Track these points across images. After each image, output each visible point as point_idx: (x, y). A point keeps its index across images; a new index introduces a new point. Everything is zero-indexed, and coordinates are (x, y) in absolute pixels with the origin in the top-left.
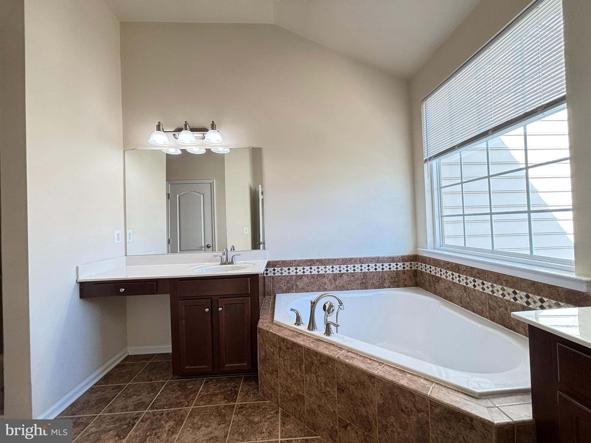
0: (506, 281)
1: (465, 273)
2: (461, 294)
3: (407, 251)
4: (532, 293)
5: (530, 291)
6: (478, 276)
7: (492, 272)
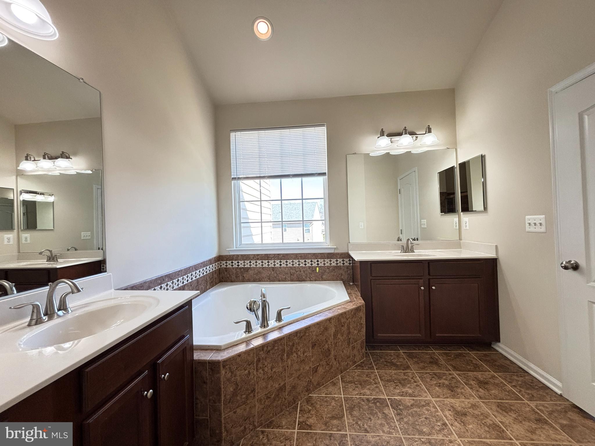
0: (301, 257)
1: (273, 259)
2: (270, 273)
3: (214, 254)
4: (313, 259)
5: (312, 258)
6: (283, 258)
7: (292, 254)
